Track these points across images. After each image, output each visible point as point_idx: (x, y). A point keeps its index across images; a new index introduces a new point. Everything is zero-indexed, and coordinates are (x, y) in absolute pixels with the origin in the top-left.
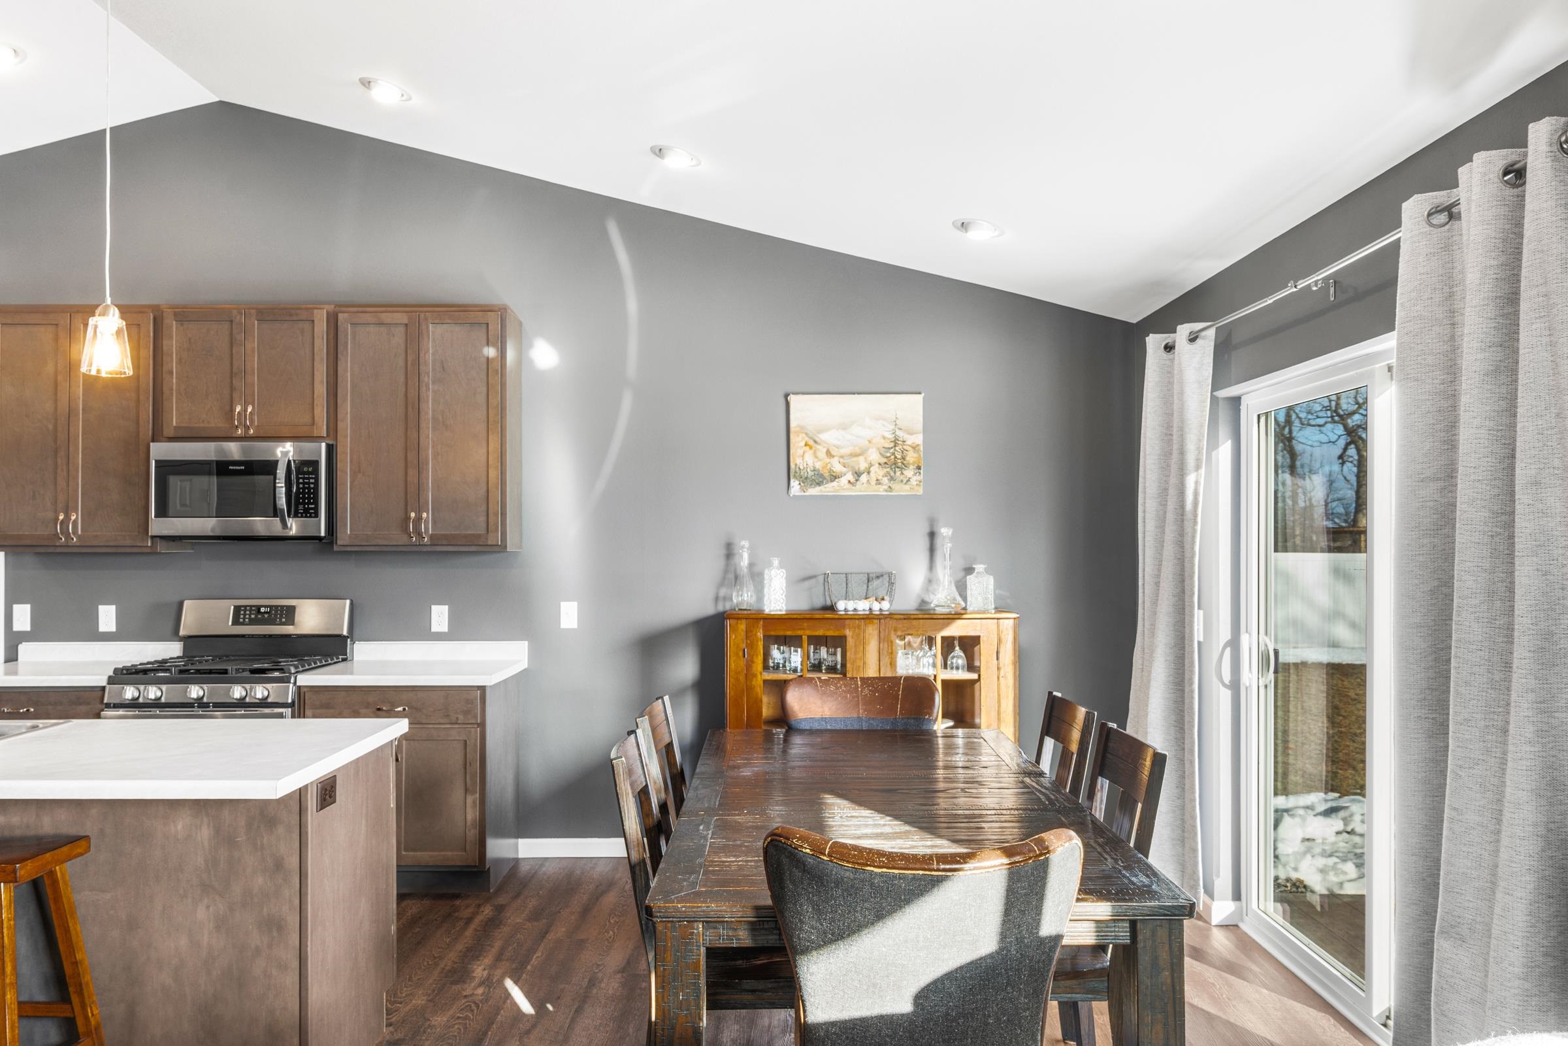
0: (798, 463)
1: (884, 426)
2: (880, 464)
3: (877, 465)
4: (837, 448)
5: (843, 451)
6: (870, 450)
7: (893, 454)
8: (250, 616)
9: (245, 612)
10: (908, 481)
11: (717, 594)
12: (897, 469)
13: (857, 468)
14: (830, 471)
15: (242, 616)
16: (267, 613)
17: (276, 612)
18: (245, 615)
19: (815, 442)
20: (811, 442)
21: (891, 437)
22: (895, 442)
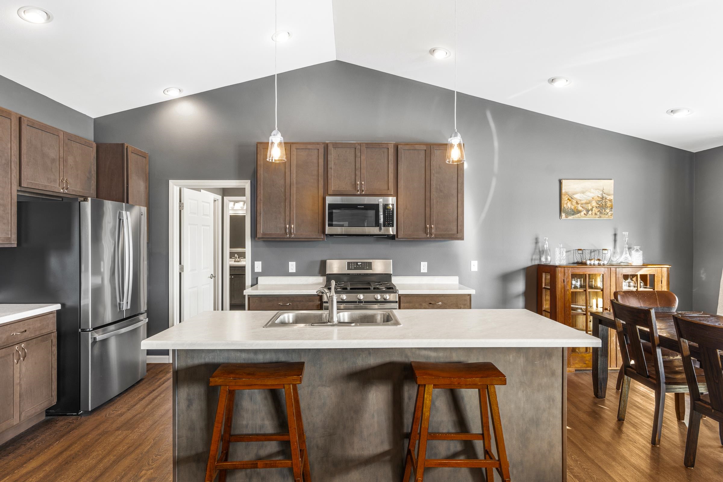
0: (565, 207)
1: (598, 192)
2: (596, 207)
3: (595, 208)
4: (580, 201)
5: (582, 202)
6: (593, 202)
7: (602, 203)
8: (354, 266)
9: (352, 265)
10: (607, 213)
11: (532, 257)
12: (603, 209)
13: (587, 209)
14: (577, 209)
15: (351, 266)
16: (360, 265)
17: (364, 264)
18: (352, 266)
19: (572, 198)
20: (570, 198)
21: (601, 196)
22: (602, 198)
